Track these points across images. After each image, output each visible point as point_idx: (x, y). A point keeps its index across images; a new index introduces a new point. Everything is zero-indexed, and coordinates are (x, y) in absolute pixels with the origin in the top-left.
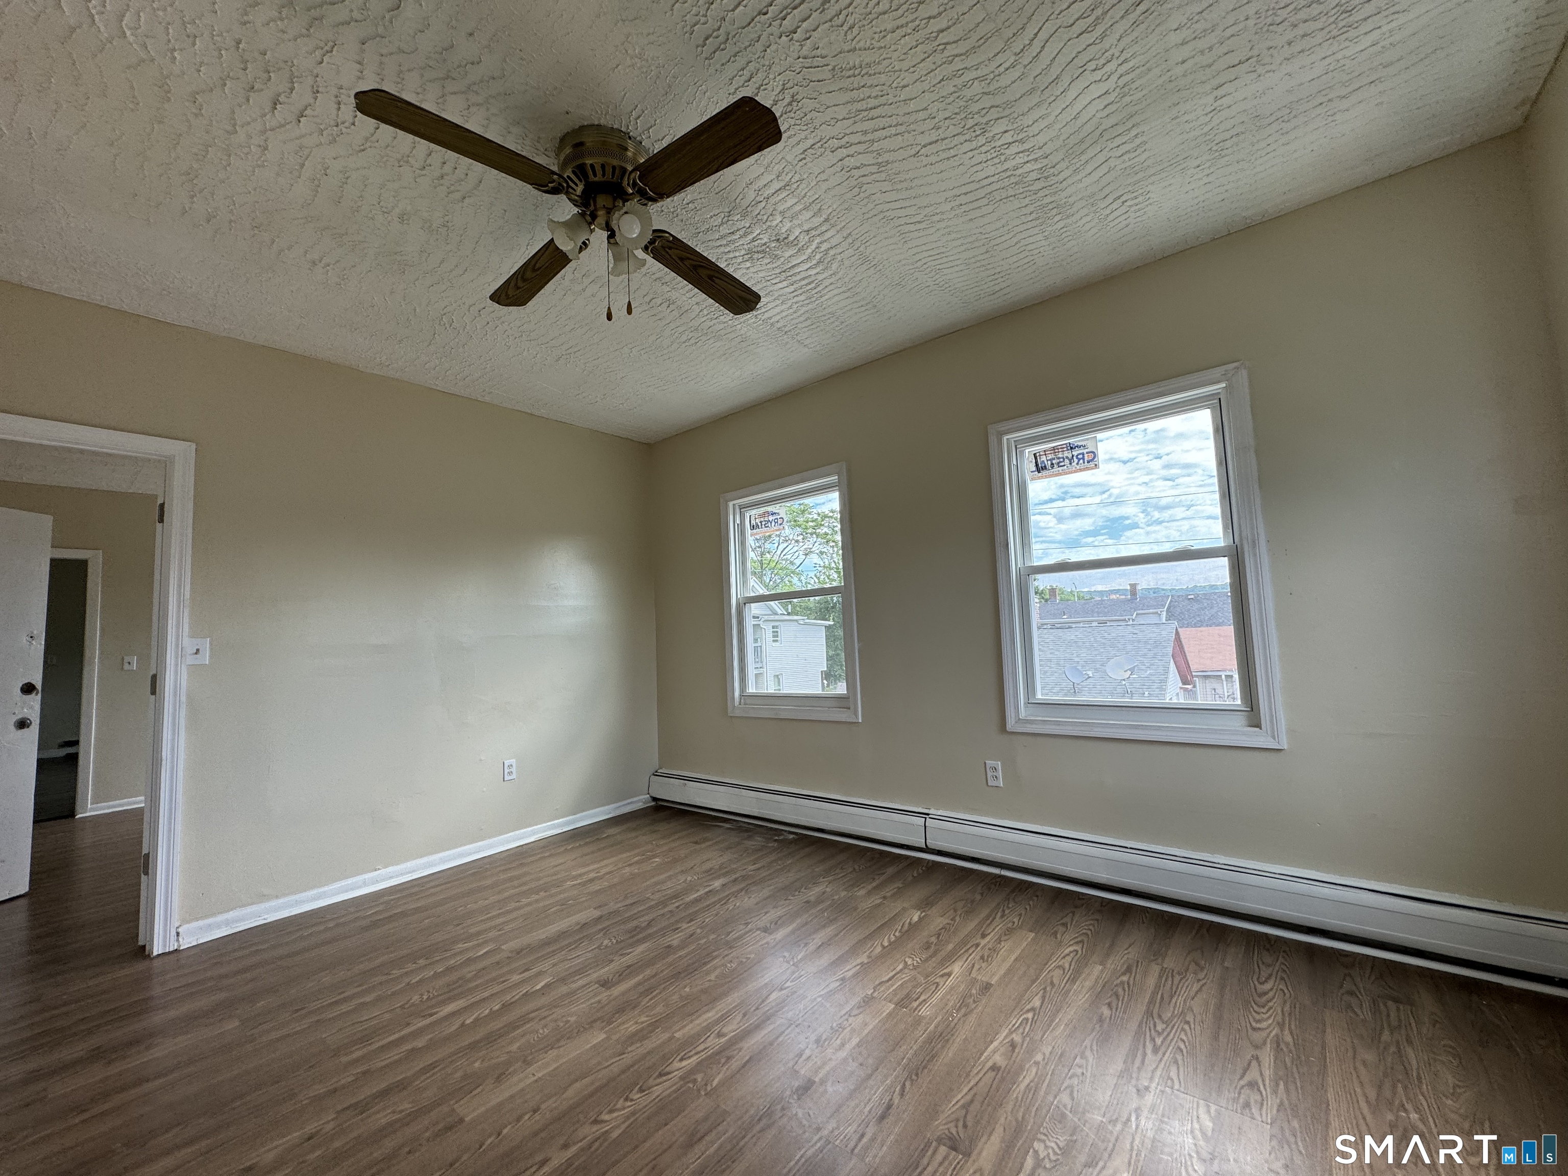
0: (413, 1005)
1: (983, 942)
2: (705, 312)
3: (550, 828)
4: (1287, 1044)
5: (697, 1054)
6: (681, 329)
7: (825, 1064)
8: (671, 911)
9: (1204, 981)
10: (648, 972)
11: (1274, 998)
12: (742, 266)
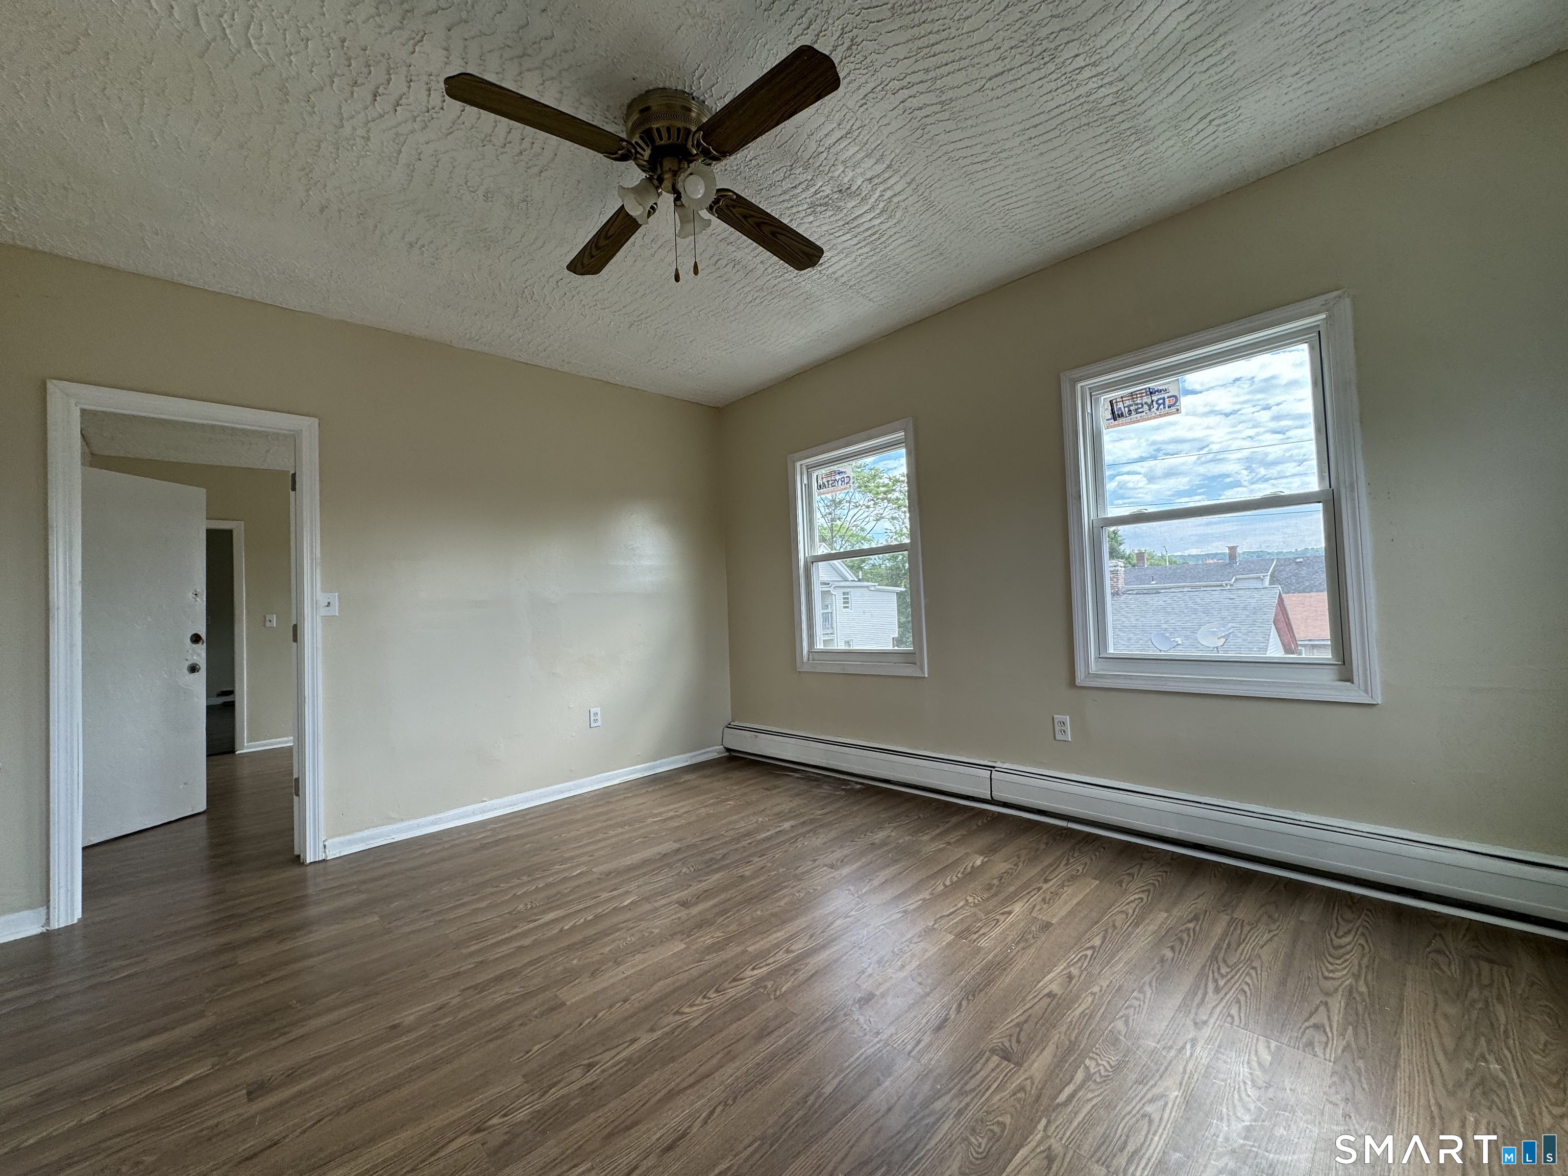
0: (519, 912)
1: (1045, 886)
2: (770, 270)
3: (632, 773)
4: (1361, 994)
5: (767, 965)
6: (747, 289)
7: (885, 981)
8: (744, 847)
9: (1275, 932)
10: (723, 897)
11: (1351, 951)
12: (806, 220)
